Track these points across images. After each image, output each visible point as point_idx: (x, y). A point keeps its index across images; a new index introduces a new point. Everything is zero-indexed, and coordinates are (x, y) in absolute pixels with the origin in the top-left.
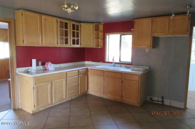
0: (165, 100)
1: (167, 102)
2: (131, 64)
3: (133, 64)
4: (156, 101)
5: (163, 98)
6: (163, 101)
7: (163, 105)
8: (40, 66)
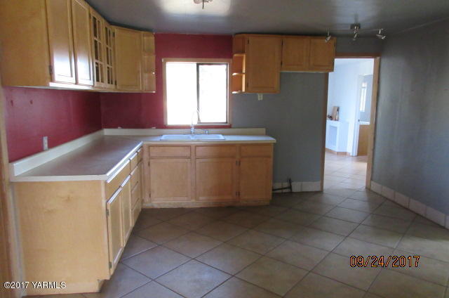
0: (293, 184)
1: (296, 187)
2: (230, 127)
3: (232, 126)
4: (279, 189)
5: (290, 181)
6: (290, 187)
7: (291, 193)
8: (46, 150)
